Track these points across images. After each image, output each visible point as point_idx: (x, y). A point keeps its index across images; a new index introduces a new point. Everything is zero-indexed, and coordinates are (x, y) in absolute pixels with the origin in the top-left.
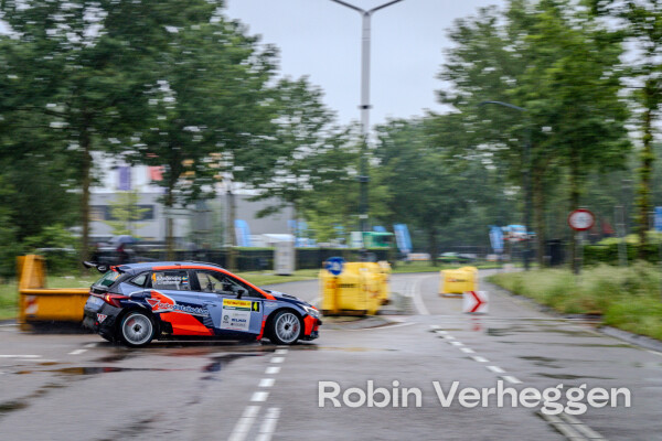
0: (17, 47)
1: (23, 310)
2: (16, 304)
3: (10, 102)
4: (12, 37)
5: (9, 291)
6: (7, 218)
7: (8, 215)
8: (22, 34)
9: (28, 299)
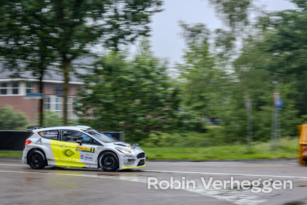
0: (300, 16)
1: (301, 154)
2: (297, 151)
3: (295, 45)
4: (297, 11)
5: (294, 143)
6: (293, 105)
7: (293, 104)
8: (303, 9)
9: (304, 147)
